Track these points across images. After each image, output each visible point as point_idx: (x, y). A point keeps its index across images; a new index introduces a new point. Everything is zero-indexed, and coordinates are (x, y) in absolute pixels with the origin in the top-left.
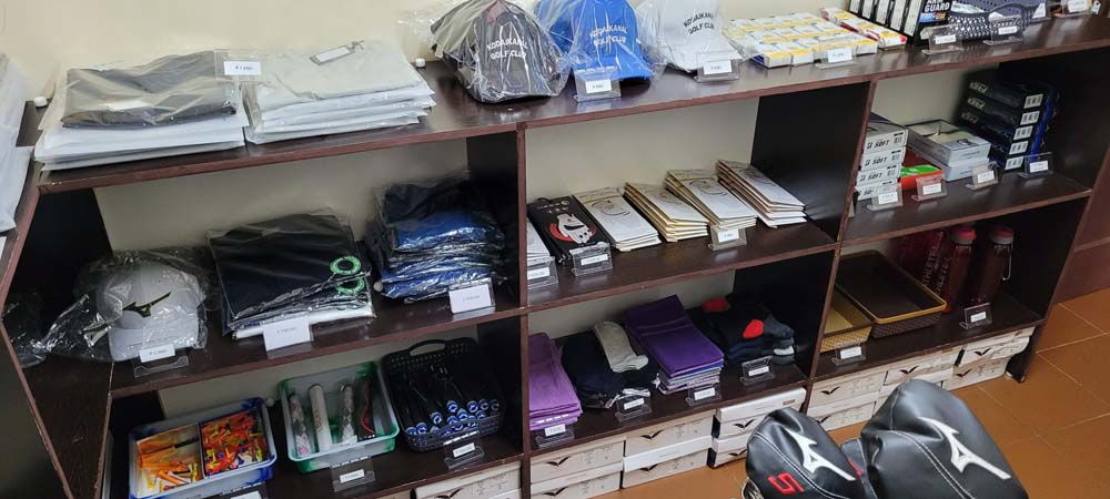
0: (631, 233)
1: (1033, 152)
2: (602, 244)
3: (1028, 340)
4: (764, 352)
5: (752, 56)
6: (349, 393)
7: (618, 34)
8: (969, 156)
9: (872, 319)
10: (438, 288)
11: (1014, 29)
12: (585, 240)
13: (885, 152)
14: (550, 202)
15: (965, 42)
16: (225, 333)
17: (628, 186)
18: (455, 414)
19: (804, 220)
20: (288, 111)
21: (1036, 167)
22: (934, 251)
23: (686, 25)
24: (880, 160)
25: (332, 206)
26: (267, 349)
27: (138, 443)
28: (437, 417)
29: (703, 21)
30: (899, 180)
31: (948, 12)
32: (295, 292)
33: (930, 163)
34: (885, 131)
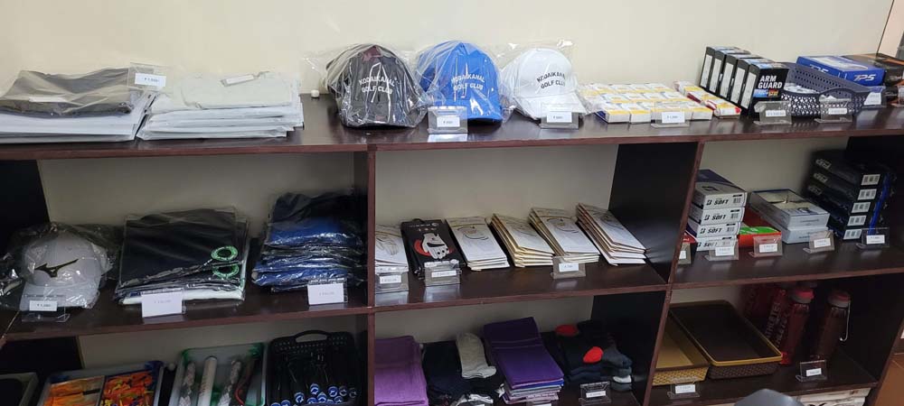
0: (483, 254)
1: (872, 225)
2: (455, 262)
3: (863, 400)
4: (602, 378)
5: (596, 111)
6: (237, 367)
7: (476, 81)
8: (809, 223)
9: (709, 360)
10: (301, 281)
11: (844, 111)
12: (441, 256)
13: (725, 210)
14: (423, 222)
15: (796, 118)
16: (114, 298)
17: (495, 217)
18: (316, 396)
19: (643, 262)
20: (174, 115)
21: (871, 240)
22: (776, 307)
23: (539, 80)
24: (719, 217)
25: (235, 206)
26: (144, 315)
27: (53, 385)
28: (299, 397)
29: (554, 78)
30: (738, 236)
31: (781, 91)
32: (176, 270)
33: (771, 226)
34: (726, 192)
